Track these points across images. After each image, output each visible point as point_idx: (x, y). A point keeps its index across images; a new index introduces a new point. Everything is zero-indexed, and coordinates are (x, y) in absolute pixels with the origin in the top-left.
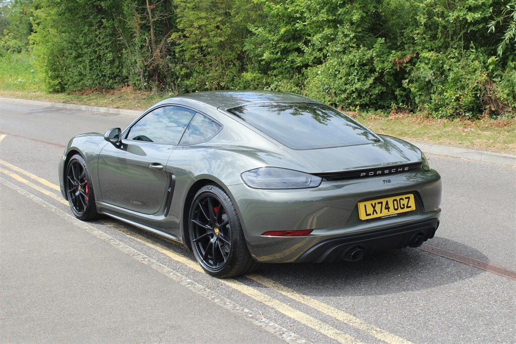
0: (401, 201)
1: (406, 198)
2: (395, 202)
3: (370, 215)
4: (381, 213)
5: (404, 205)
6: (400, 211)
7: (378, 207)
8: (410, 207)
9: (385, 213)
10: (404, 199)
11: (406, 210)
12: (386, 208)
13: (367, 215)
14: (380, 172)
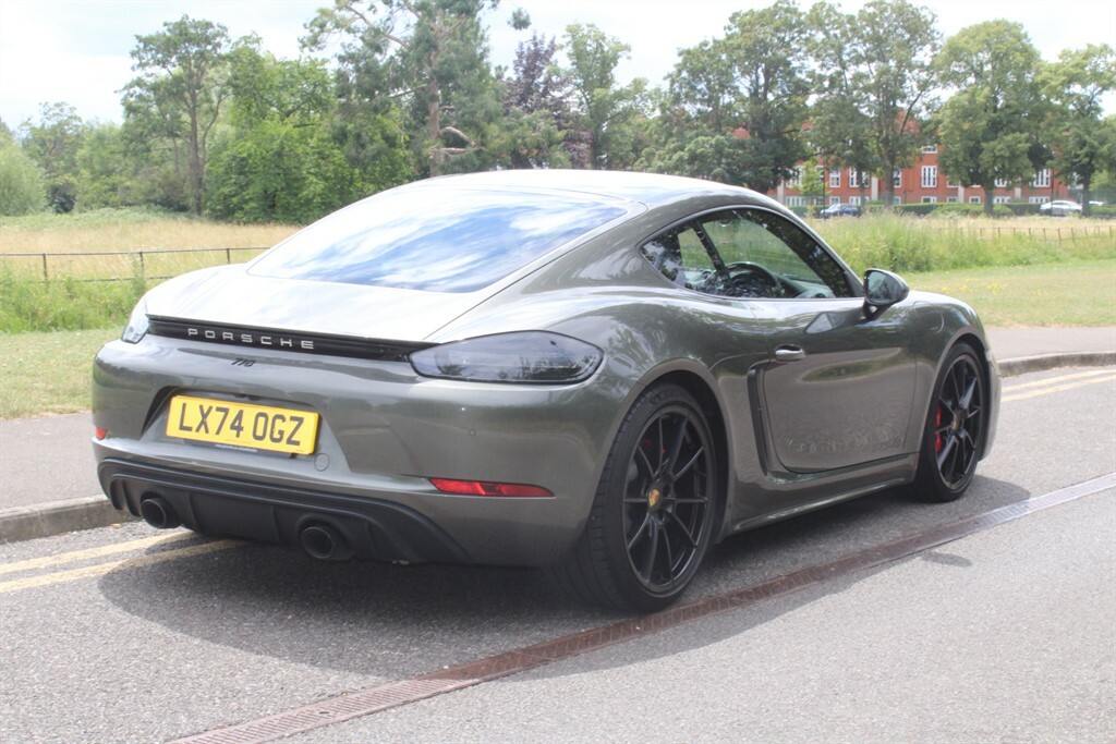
0: (278, 421)
1: (293, 419)
2: (262, 420)
3: (189, 429)
4: (218, 433)
5: (281, 433)
6: (267, 444)
7: (214, 419)
8: (297, 443)
9: (228, 437)
10: (288, 418)
11: (283, 447)
12: (233, 427)
13: (182, 428)
14: (230, 335)
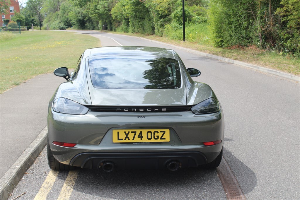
0: (156, 133)
1: (161, 132)
2: (149, 134)
3: (122, 139)
4: (133, 139)
5: (158, 136)
6: (153, 140)
7: (131, 136)
8: (165, 139)
9: (137, 140)
10: (159, 132)
11: (159, 140)
12: (139, 137)
13: (119, 139)
14: (135, 110)
